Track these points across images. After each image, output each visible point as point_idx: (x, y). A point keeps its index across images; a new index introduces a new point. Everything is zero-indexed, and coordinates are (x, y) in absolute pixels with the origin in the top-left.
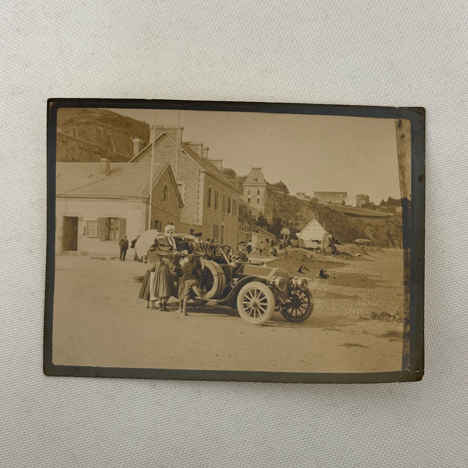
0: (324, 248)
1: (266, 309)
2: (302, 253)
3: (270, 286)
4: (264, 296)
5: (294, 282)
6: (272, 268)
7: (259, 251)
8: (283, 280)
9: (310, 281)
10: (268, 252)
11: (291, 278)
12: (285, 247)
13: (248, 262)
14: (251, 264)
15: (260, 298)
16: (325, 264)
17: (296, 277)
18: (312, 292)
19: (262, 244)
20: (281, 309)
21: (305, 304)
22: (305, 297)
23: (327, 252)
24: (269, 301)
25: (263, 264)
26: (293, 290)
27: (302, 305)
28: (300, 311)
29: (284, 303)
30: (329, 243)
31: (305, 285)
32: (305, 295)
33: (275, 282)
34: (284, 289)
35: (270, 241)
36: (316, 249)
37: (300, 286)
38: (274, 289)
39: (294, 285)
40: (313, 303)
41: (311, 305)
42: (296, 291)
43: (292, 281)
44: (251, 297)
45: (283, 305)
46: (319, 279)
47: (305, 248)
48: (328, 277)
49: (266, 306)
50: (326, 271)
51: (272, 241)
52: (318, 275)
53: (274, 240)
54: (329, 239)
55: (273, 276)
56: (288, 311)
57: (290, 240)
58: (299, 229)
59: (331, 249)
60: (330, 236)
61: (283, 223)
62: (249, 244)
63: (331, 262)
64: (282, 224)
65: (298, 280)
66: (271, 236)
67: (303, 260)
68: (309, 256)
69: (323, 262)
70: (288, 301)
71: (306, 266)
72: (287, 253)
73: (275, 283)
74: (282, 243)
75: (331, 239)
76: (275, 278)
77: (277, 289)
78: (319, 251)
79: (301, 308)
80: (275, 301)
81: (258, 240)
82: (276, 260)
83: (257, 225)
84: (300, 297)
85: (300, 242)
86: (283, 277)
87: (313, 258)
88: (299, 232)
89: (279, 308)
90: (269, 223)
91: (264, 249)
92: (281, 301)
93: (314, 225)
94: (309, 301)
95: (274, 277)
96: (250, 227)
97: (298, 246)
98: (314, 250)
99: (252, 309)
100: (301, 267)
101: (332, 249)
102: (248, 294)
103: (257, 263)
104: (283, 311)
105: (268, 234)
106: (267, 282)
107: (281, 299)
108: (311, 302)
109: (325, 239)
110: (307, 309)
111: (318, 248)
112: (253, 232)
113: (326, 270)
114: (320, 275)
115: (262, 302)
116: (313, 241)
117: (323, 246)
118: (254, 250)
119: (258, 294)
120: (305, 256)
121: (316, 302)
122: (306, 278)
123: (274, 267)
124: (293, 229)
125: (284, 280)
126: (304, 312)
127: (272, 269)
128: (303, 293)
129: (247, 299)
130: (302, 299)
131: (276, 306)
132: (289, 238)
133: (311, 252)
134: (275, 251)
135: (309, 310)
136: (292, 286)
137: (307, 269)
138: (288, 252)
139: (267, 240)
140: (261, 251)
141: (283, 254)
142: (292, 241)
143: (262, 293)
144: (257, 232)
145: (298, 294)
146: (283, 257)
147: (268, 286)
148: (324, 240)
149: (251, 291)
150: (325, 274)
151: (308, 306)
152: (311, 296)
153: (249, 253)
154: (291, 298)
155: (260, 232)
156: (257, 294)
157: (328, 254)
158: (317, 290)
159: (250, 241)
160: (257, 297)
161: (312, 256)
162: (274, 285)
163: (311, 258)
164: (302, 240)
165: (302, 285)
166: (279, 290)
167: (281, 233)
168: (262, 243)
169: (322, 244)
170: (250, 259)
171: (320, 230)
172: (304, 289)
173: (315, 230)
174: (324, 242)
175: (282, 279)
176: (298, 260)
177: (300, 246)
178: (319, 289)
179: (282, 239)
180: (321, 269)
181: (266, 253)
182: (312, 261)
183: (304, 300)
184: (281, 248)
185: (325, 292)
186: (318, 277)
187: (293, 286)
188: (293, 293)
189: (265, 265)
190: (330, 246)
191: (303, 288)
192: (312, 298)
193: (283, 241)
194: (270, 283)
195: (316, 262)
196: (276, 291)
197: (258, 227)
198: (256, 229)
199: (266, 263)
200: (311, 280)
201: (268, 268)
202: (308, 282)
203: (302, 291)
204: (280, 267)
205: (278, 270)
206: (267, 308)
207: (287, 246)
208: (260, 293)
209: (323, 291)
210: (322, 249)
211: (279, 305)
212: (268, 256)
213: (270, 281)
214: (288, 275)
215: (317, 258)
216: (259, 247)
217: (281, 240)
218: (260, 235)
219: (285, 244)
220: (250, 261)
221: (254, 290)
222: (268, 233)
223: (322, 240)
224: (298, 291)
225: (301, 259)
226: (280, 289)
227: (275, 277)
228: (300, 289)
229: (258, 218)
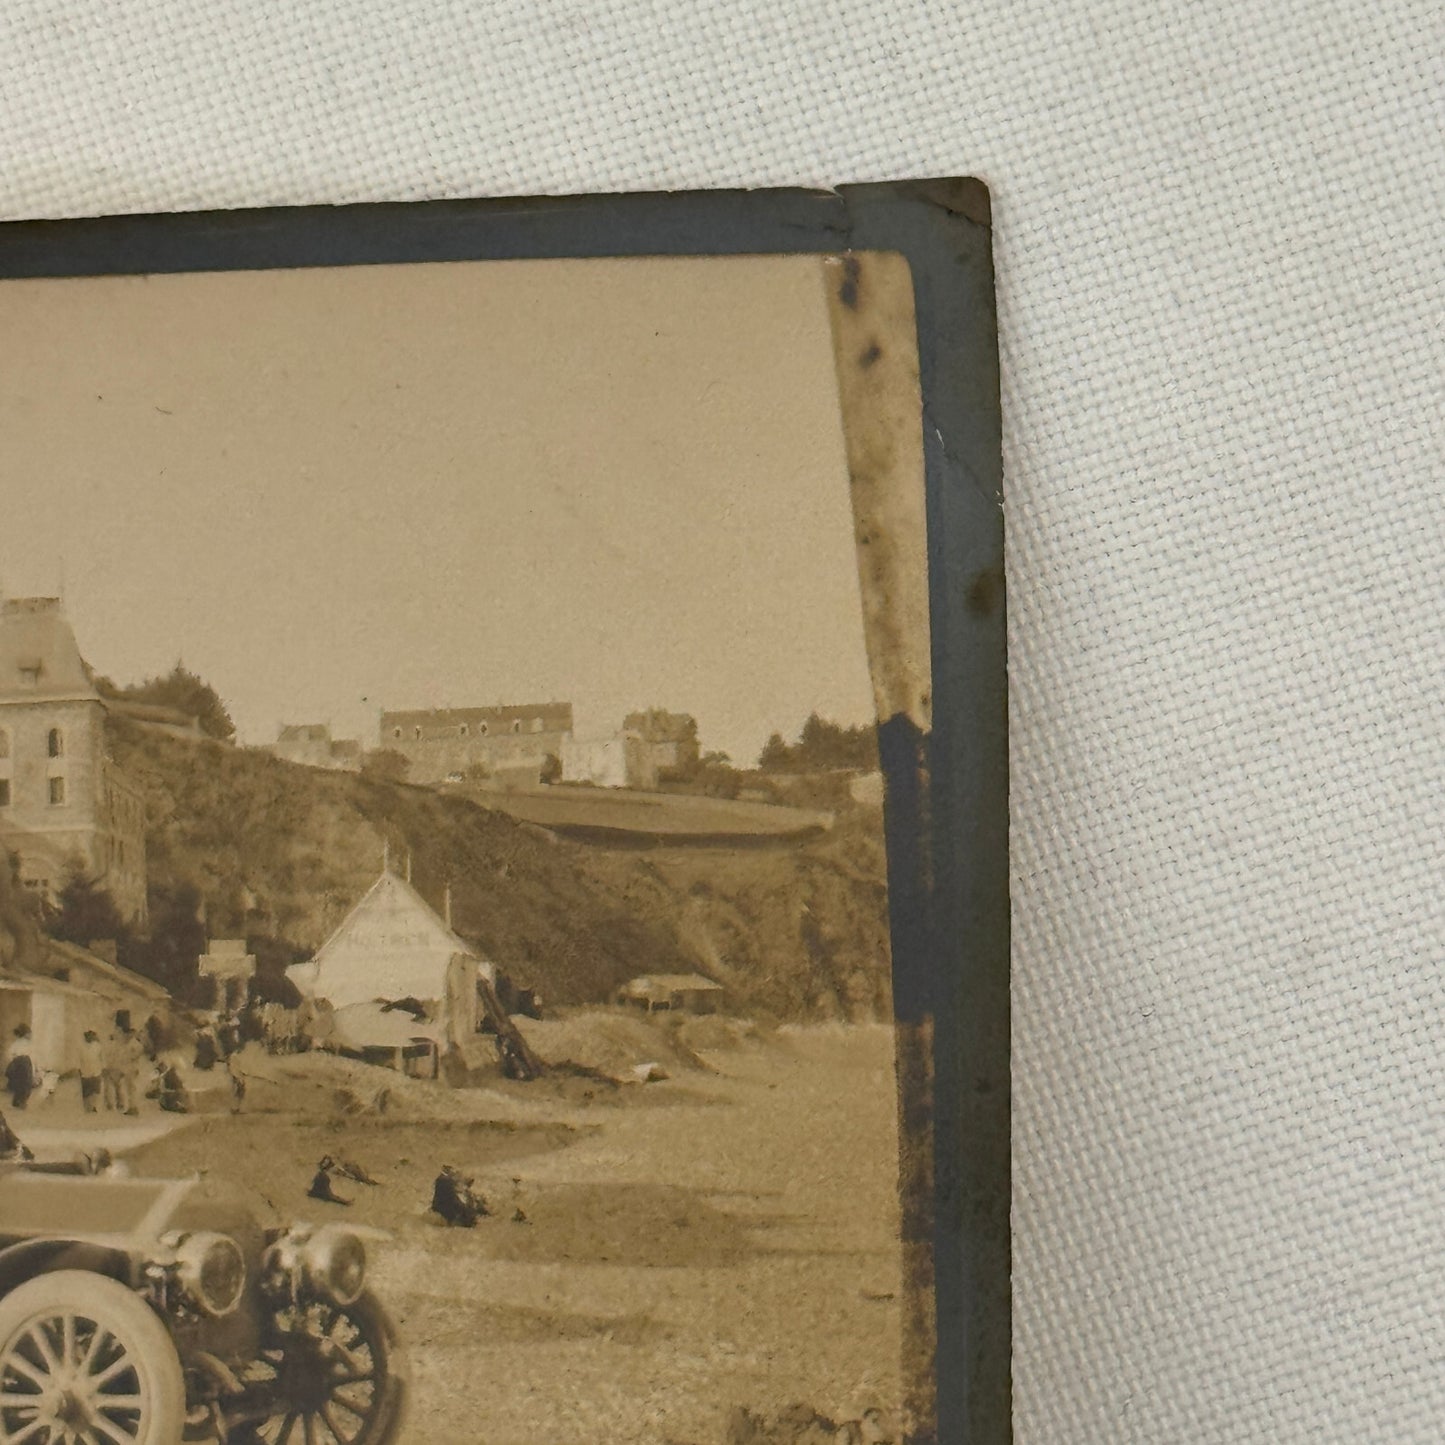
0: (454, 1046)
1: (131, 1430)
2: (325, 1083)
3: (152, 1291)
4: (120, 1352)
5: (287, 1260)
6: (155, 1183)
7: (74, 1087)
8: (223, 1252)
9: (378, 1242)
10: (131, 1087)
11: (271, 1237)
12: (228, 1052)
13: (18, 1159)
14: (35, 1169)
15: (98, 1366)
16: (463, 1137)
17: (298, 1230)
18: (393, 1310)
19: (95, 1047)
20: (221, 1426)
21: (358, 1386)
22: (353, 1345)
23: (471, 1065)
24: (147, 1379)
25: (105, 1160)
26: (282, 1302)
27: (340, 1391)
28: (330, 1427)
29: (236, 1387)
30: (483, 1014)
31: (354, 1270)
32: (354, 1332)
33: (176, 1266)
34: (235, 1305)
35: (138, 1022)
36: (408, 1053)
37: (326, 1280)
38: (173, 1306)
39: (288, 1274)
40: (403, 1376)
41: (391, 1386)
42: (303, 1310)
43: (276, 1256)
44: (42, 1367)
45: (228, 1402)
46: (431, 1233)
47: (347, 1053)
48: (484, 1212)
49: (135, 1413)
50: (470, 1183)
51: (153, 1025)
52: (422, 1205)
53: (164, 1017)
54: (482, 985)
55: (168, 1228)
56: (261, 1432)
57: (258, 1012)
58: (303, 942)
59: (493, 1049)
60: (486, 971)
61: (209, 913)
62: (17, 1048)
63: (494, 1125)
64: (201, 916)
65: (309, 1247)
66: (141, 993)
67: (336, 1125)
68: (366, 1098)
69: (448, 1127)
70: (261, 1372)
71: (355, 1157)
72: (240, 1091)
73: (181, 1274)
74: (207, 1031)
75: (492, 986)
76: (181, 1242)
77: (194, 1307)
78: (425, 1064)
79: (333, 1410)
80: (186, 1376)
81: (67, 1021)
82: (178, 1135)
83: (59, 934)
84: (326, 1347)
85: (315, 1015)
86: (225, 1232)
87: (391, 1107)
88: (304, 956)
89: (211, 1420)
90: (127, 917)
91: (106, 1073)
92: (219, 1379)
93: (393, 913)
94: (380, 1362)
95: (170, 1239)
96: (18, 952)
97: (301, 1045)
98: (399, 1061)
99: (54, 1435)
100: (326, 1165)
101: (499, 1043)
102: (25, 1348)
103: (68, 1158)
104: (231, 1432)
105: (124, 986)
106: (135, 1268)
107: (222, 1368)
108: (392, 1371)
109: (456, 992)
110: (368, 1417)
111: (420, 1048)
112: (32, 980)
113: (467, 1172)
114: (437, 1206)
115: (108, 1389)
116: (389, 1007)
117: (449, 1031)
118: (49, 1083)
119: (86, 1344)
120: (346, 1097)
121: (416, 1370)
122: (363, 1232)
123: (170, 1175)
124: (270, 944)
125: (233, 1251)
126: (350, 1436)
127: (156, 1193)
128: (344, 1319)
129: (19, 1376)
130: (338, 1356)
131: (191, 1405)
132: (252, 997)
133: (378, 1073)
134: (172, 1081)
135: (381, 1422)
136: (278, 1281)
137: (359, 1177)
138: (249, 1085)
139: (122, 1019)
140: (89, 1087)
141: (215, 1095)
142: (268, 1013)
143: (109, 1338)
144: (62, 975)
145: (315, 1330)
146: (222, 1114)
147: (143, 1293)
148: (450, 996)
149: (45, 1328)
150: (463, 1199)
151: (376, 1397)
152: (391, 1335)
153: (19, 1101)
154: (277, 1355)
155: (76, 974)
156: (76, 1344)
157: (479, 1078)
158: (419, 1298)
159: (22, 1032)
160: (78, 1362)
161: (384, 1099)
162: (173, 1284)
163: (383, 1105)
164: (323, 1005)
165: (338, 1270)
166: (204, 1314)
167: (202, 974)
168: (90, 1037)
169: (442, 1023)
170: (27, 1137)
171: (423, 939)
172: (349, 1295)
173: (396, 940)
174: (449, 1011)
175: (218, 1245)
176: (308, 1123)
177: (318, 1042)
178: (434, 1293)
179: (208, 1003)
180: (438, 1172)
181: (118, 1097)
182: (388, 1127)
183: (348, 1364)
184: (205, 1060)
185: (470, 1303)
186: (424, 1219)
187: (286, 1285)
188: (283, 1323)
189: (115, 1172)
190: (487, 1027)
191: (343, 1288)
192: (393, 1345)
193: (213, 1016)
194: (154, 1273)
195: (409, 1132)
196: (187, 1320)
197: (67, 947)
198: (55, 960)
199: (120, 1157)
200: (389, 1237)
201: (136, 1182)
202: (370, 1255)
203: (337, 1311)
204: (203, 1173)
205: (193, 1190)
206: (141, 1424)
207: (240, 1047)
208: (96, 1340)
209: (457, 1303)
210: (444, 1048)
211: (207, 1403)
212: (132, 1112)
213: (150, 1264)
214: (250, 1216)
215: (418, 1110)
216: (75, 1064)
217: (201, 1015)
218: (80, 993)
219: (224, 1034)
220: (27, 1154)
221: (59, 1322)
222: (125, 976)
223: (439, 996)
224: (315, 1310)
225: (325, 1118)
226: (208, 1304)
227: (179, 1233)
228: (324, 1298)
229: (59, 895)
